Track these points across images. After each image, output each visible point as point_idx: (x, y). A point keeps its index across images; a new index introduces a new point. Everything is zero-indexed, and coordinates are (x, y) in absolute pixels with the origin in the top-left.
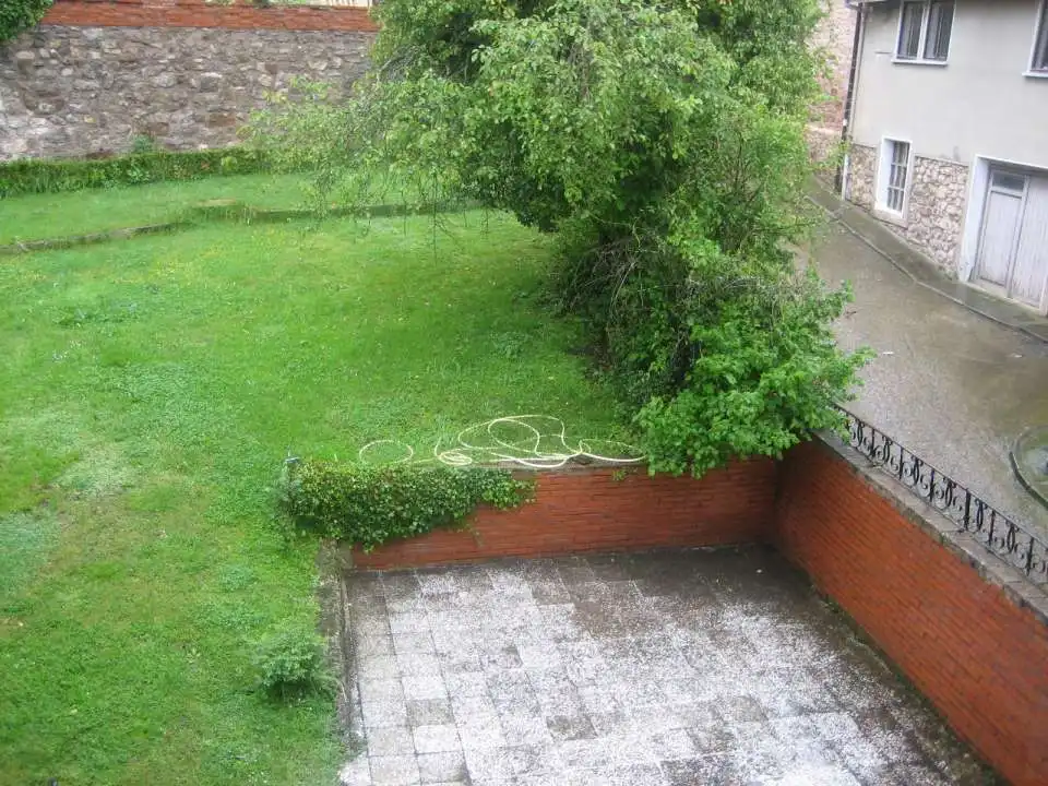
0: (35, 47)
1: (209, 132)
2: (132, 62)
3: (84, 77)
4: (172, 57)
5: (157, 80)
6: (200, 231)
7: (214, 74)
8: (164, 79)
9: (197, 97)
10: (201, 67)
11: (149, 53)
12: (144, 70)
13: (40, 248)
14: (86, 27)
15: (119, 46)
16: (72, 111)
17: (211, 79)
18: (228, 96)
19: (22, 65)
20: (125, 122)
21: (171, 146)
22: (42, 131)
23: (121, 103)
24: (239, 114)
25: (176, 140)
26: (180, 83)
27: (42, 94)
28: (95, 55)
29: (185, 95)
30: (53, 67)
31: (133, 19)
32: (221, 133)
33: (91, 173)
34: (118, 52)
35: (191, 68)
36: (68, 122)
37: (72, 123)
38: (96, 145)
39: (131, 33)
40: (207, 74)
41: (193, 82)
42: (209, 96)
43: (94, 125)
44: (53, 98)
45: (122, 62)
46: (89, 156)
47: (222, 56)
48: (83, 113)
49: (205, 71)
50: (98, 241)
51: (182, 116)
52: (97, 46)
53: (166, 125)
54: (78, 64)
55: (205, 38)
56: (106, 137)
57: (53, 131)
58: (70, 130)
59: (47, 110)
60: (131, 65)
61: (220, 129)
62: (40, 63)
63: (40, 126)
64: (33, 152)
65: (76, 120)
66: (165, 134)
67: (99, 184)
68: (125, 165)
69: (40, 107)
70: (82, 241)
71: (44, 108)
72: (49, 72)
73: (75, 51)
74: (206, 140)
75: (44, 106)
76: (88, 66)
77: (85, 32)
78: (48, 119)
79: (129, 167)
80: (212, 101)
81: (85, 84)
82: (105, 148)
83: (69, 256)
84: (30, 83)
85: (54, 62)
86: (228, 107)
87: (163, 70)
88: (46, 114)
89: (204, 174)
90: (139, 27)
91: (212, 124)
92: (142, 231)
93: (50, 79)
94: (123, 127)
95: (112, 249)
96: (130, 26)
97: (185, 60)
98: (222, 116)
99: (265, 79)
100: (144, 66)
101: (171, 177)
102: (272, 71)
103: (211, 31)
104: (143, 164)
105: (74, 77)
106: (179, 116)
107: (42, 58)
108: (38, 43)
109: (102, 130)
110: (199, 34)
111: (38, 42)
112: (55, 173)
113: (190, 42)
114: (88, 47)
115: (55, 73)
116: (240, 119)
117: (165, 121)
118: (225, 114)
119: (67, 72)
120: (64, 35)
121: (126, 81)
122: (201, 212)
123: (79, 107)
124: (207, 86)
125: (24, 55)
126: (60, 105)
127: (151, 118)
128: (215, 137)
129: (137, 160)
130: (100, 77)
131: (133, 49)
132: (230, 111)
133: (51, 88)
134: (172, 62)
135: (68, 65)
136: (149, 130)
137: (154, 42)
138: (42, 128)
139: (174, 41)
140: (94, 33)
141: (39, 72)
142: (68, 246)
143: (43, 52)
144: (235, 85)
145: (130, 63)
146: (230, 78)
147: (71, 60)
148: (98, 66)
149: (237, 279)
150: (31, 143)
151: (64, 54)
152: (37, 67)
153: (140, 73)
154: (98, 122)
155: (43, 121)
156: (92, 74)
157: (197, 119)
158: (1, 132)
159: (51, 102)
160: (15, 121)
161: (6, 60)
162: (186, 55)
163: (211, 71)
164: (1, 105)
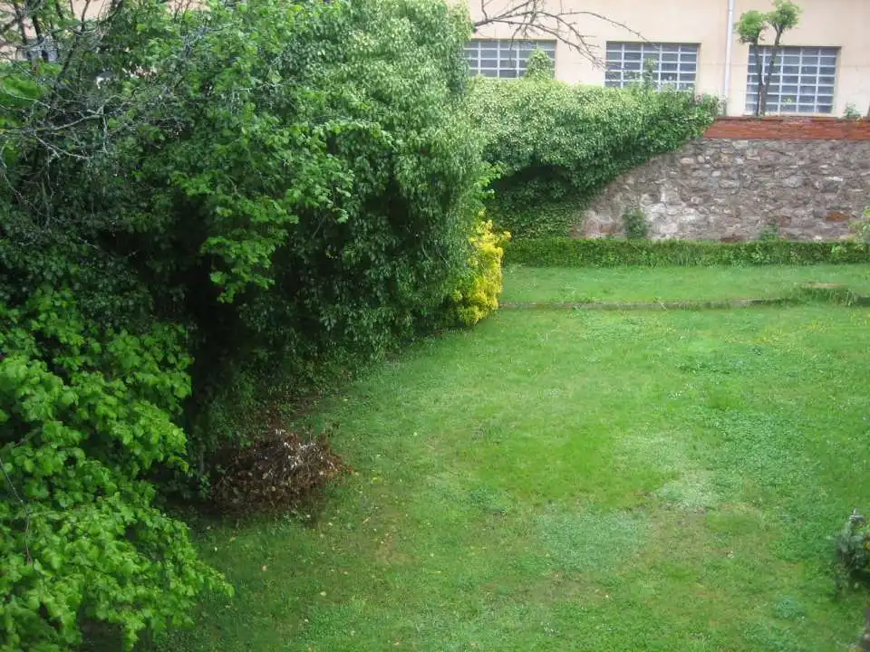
0: (695, 155)
1: (825, 226)
2: (768, 166)
3: (729, 178)
4: (801, 163)
5: (787, 182)
6: (806, 308)
7: (835, 178)
8: (793, 181)
9: (818, 198)
10: (825, 172)
11: (783, 159)
12: (776, 173)
13: (674, 308)
14: (735, 139)
15: (759, 155)
16: (715, 204)
17: (833, 182)
18: (847, 198)
19: (684, 167)
20: (755, 214)
21: (791, 236)
22: (691, 218)
23: (755, 198)
24: (854, 213)
25: (796, 232)
26: (805, 184)
27: (695, 190)
28: (740, 161)
29: (809, 195)
30: (705, 170)
31: (774, 133)
32: (836, 227)
33: (722, 253)
34: (759, 158)
35: (817, 172)
36: (711, 213)
37: (714, 213)
38: (730, 231)
39: (769, 144)
40: (830, 178)
41: (817, 184)
42: (829, 196)
43: (730, 216)
44: (701, 194)
45: (760, 166)
46: (724, 240)
47: (846, 164)
48: (724, 206)
49: (828, 175)
50: (720, 307)
51: (803, 212)
52: (742, 154)
53: (789, 218)
54: (726, 168)
55: (832, 149)
56: (739, 225)
57: (698, 218)
58: (712, 219)
59: (697, 202)
60: (766, 170)
61: (835, 224)
62: (697, 166)
63: (688, 214)
64: (681, 234)
65: (717, 210)
66: (787, 226)
67: (728, 262)
68: (752, 249)
69: (692, 200)
70: (708, 306)
71: (695, 200)
72: (701, 173)
73: (725, 158)
74: (821, 232)
75: (696, 199)
76: (732, 169)
77: (734, 143)
78: (697, 209)
79: (754, 250)
80: (832, 202)
81: (727, 183)
82: (737, 234)
83: (696, 316)
84: (687, 182)
85: (708, 166)
86: (844, 206)
87: (793, 174)
88: (697, 205)
89: (816, 261)
90: (776, 139)
91: (829, 219)
92: (757, 303)
93: (702, 179)
94: (753, 218)
95: (731, 315)
96: (770, 138)
97: (812, 167)
98: (839, 213)
100: (778, 170)
101: (787, 261)
103: (837, 142)
104: (766, 249)
105: (721, 178)
106: (801, 211)
107: (698, 163)
108: (699, 151)
109: (737, 220)
110: (826, 145)
112: (696, 251)
113: (818, 151)
114: (734, 155)
115: (706, 174)
116: (854, 216)
117: (789, 215)
118: (842, 212)
119: (717, 174)
120: (718, 146)
121: (761, 182)
122: (809, 292)
123: (720, 201)
124: (829, 188)
125: (686, 161)
126: (707, 199)
127: (777, 213)
128: (830, 230)
129: (761, 245)
130: (740, 177)
131: (770, 157)
132: (847, 209)
133: (703, 185)
134: (801, 167)
135: (717, 168)
136: (774, 222)
137: (789, 151)
138: (691, 216)
139: (804, 151)
140: (743, 144)
141: (695, 174)
142: (697, 308)
143: (701, 159)
144: (854, 188)
145: (768, 168)
146: (849, 182)
147: (721, 165)
148: (740, 169)
150: (682, 227)
151: (716, 160)
152: (695, 170)
153: (773, 176)
154: (734, 214)
155: (692, 210)
156: (735, 176)
157: (816, 215)
158: (661, 218)
159: (700, 197)
160: (672, 210)
161: (672, 164)
162: (814, 162)
163: (833, 175)
164: (663, 198)
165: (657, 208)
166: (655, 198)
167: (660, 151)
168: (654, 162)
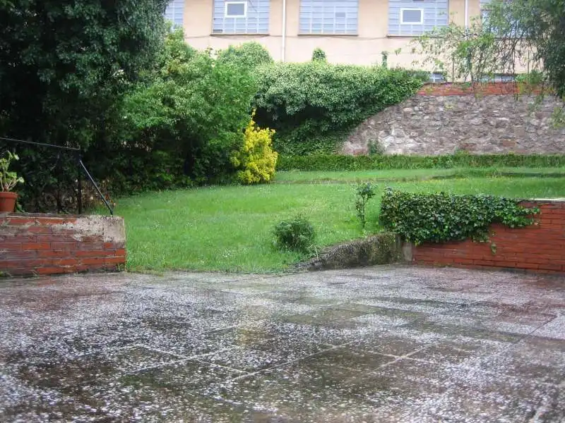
0: (413, 106)
1: (499, 149)
2: (459, 112)
3: (434, 120)
4: (481, 109)
5: (473, 121)
7: (504, 119)
8: (476, 121)
9: (494, 131)
10: (497, 115)
12: (465, 116)
14: (438, 96)
15: (453, 105)
16: (426, 136)
17: (502, 121)
18: (511, 130)
19: (406, 115)
20: (453, 142)
23: (452, 132)
24: (518, 141)
26: (484, 123)
27: (413, 128)
28: (441, 109)
29: (487, 129)
30: (419, 115)
34: (453, 107)
35: (493, 115)
36: (424, 141)
37: (426, 142)
38: (437, 153)
39: (460, 98)
40: (500, 119)
41: (492, 122)
42: (501, 130)
43: (436, 143)
44: (417, 130)
45: (454, 112)
47: (510, 109)
48: (432, 137)
49: (499, 117)
51: (484, 141)
52: (442, 105)
53: (475, 145)
54: (432, 114)
55: (500, 100)
56: (442, 149)
57: (416, 145)
58: (424, 145)
59: (415, 135)
61: (506, 148)
62: (414, 113)
65: (428, 140)
66: (473, 149)
69: (411, 134)
72: (416, 117)
73: (431, 107)
75: (414, 133)
76: (437, 114)
77: (437, 98)
78: (415, 140)
80: (501, 133)
81: (433, 123)
84: (408, 123)
85: (421, 113)
86: (511, 136)
87: (476, 117)
88: (415, 137)
90: (464, 95)
91: (501, 145)
92: (436, 177)
93: (418, 121)
94: (451, 145)
96: (460, 95)
97: (488, 113)
98: (508, 141)
99: (535, 122)
100: (465, 114)
102: (539, 117)
103: (504, 96)
105: (430, 120)
106: (482, 140)
107: (415, 111)
108: (415, 104)
109: (441, 146)
110: (496, 98)
112: (409, 160)
113: (492, 102)
114: (438, 105)
115: (420, 117)
116: (518, 143)
117: (474, 143)
119: (427, 117)
120: (427, 100)
121: (455, 122)
123: (430, 134)
124: (500, 125)
125: (406, 110)
126: (421, 133)
127: (467, 141)
129: (453, 157)
130: (442, 119)
131: (461, 106)
132: (513, 138)
133: (417, 125)
134: (481, 112)
135: (427, 114)
136: (465, 147)
137: (472, 102)
138: (411, 144)
139: (483, 102)
140: (442, 99)
141: (413, 118)
143: (416, 108)
144: (516, 125)
145: (458, 113)
146: (513, 120)
147: (429, 112)
148: (442, 114)
150: (405, 151)
151: (425, 109)
152: (413, 115)
153: (463, 118)
154: (439, 142)
155: (412, 140)
156: (439, 119)
157: (493, 143)
158: (392, 145)
159: (416, 132)
160: (399, 141)
161: (399, 111)
162: (488, 108)
163: (502, 117)
164: (393, 133)
165: (389, 139)
166: (388, 133)
167: (389, 104)
168: (386, 111)
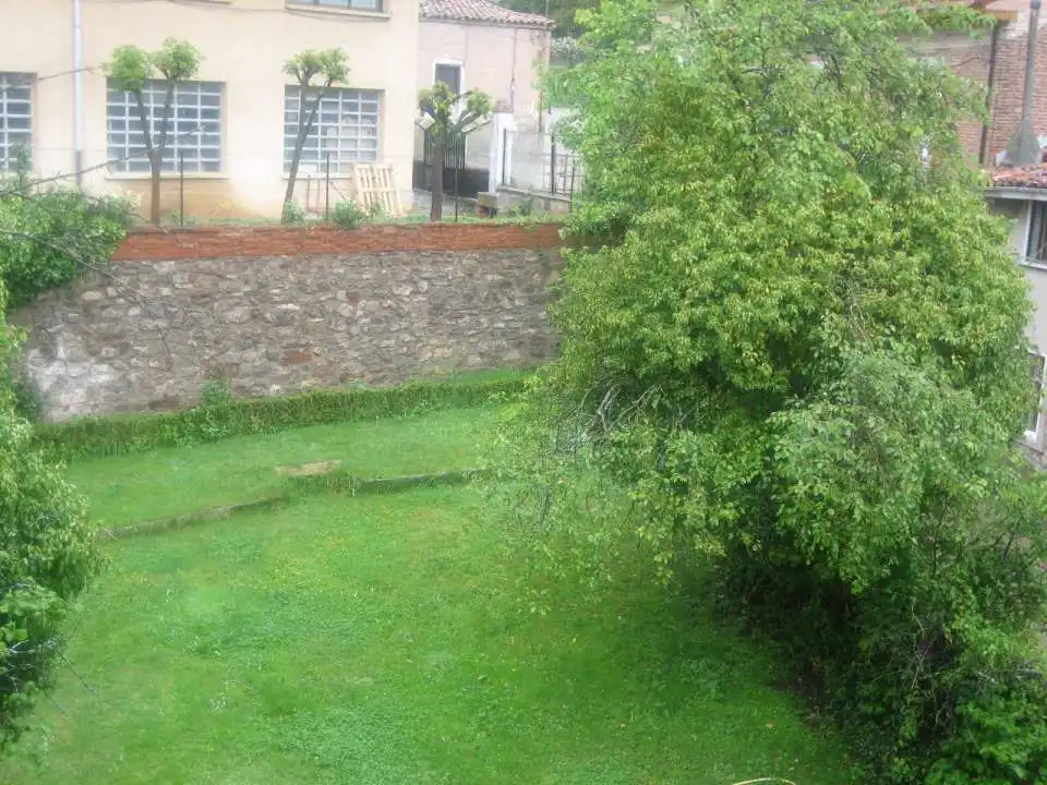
0: (102, 287)
1: (282, 371)
2: (204, 296)
3: (152, 316)
4: (247, 289)
5: (230, 316)
7: (291, 306)
8: (236, 314)
9: (272, 332)
10: (277, 299)
11: (223, 285)
12: (216, 305)
13: (128, 535)
14: (157, 260)
15: (191, 282)
16: (137, 354)
17: (286, 312)
18: (305, 330)
19: (87, 307)
20: (192, 364)
21: (240, 388)
22: (104, 378)
23: (190, 342)
24: (316, 350)
25: (247, 382)
26: (254, 317)
27: (107, 338)
28: (166, 291)
29: (259, 330)
30: (118, 307)
31: (207, 250)
32: (297, 371)
33: (162, 430)
34: (190, 286)
35: (267, 300)
36: (132, 367)
37: (137, 368)
38: (160, 391)
39: (204, 264)
40: (284, 307)
41: (268, 315)
42: (285, 331)
43: (159, 369)
44: (117, 342)
45: (193, 297)
46: (154, 405)
47: (301, 287)
48: (149, 357)
49: (281, 303)
50: (190, 523)
51: (254, 355)
52: (167, 280)
53: (237, 365)
54: (146, 302)
55: (282, 267)
56: (171, 382)
57: (113, 377)
58: (133, 376)
59: (111, 355)
60: (203, 300)
61: (295, 367)
62: (107, 302)
63: (101, 373)
64: (92, 403)
65: (141, 364)
66: (235, 375)
67: (171, 443)
68: (199, 419)
69: (103, 353)
70: (173, 524)
71: (107, 352)
72: (114, 313)
73: (143, 288)
74: (278, 380)
75: (109, 350)
76: (156, 304)
77: (155, 266)
78: (111, 365)
79: (203, 421)
80: (286, 336)
82: (171, 394)
83: (165, 545)
84: (94, 326)
85: (121, 301)
86: (303, 342)
87: (238, 304)
88: (109, 359)
89: (284, 424)
90: (213, 258)
91: (286, 362)
92: (240, 509)
93: (116, 320)
94: (189, 370)
95: (208, 535)
96: (203, 257)
97: (261, 293)
98: (298, 353)
99: (345, 309)
100: (217, 300)
101: (248, 430)
102: (353, 298)
103: (290, 258)
104: (220, 417)
105: (141, 316)
106: (251, 354)
107: (108, 298)
108: (108, 281)
109: (168, 374)
110: (275, 263)
111: (106, 281)
112: (125, 433)
113: (266, 271)
114: (156, 283)
115: (121, 313)
116: (316, 354)
117: (235, 361)
118: (301, 350)
119: (135, 311)
120: (134, 271)
121: (196, 319)
123: (143, 350)
124: (283, 320)
125: (92, 295)
126: (125, 348)
127: (220, 359)
128: (288, 376)
129: (212, 412)
130: (170, 316)
131: (206, 283)
132: (307, 346)
133: (117, 329)
134: (247, 294)
135: (135, 304)
136: (218, 373)
137: (230, 273)
138: (103, 375)
139: (249, 272)
140: (166, 267)
141: (104, 314)
142: (157, 531)
143: (111, 291)
144: (313, 317)
145: (203, 298)
146: (308, 309)
147: (140, 298)
148: (166, 303)
149: (375, 582)
150: (91, 392)
151: (132, 292)
152: (103, 308)
153: (212, 309)
154: (164, 366)
155: (104, 367)
156: (161, 313)
157: (270, 357)
158: (60, 382)
159: (115, 347)
160: (75, 370)
161: (72, 304)
162: (262, 286)
163: (287, 303)
164: (61, 352)
165: (55, 369)
166: (49, 355)
167: (51, 284)
168: (44, 300)
